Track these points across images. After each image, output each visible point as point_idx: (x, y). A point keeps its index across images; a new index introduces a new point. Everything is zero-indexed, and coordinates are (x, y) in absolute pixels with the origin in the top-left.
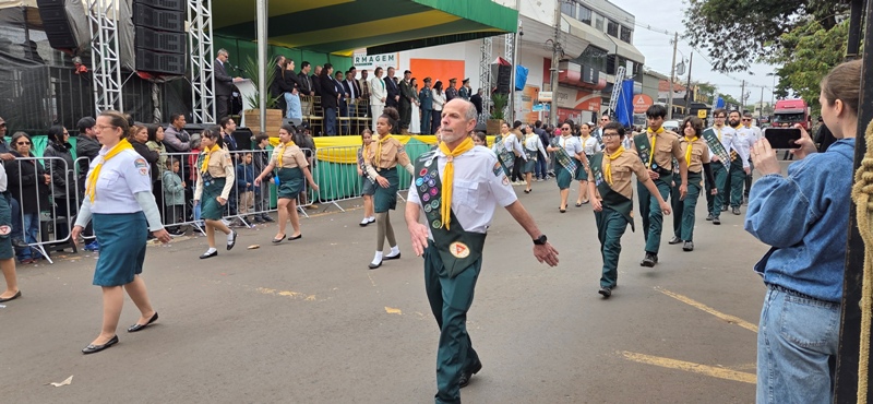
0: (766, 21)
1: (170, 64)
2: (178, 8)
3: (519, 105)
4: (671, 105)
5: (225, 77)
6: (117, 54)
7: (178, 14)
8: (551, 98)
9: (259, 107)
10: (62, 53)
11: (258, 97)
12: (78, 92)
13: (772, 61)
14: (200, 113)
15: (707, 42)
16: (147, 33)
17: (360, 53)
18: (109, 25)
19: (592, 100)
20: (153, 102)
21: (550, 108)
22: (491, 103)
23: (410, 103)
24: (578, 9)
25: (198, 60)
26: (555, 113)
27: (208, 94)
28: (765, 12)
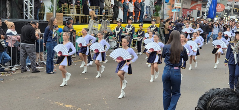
4: (233, 8)
8: (180, 7)
9: (53, 12)
14: (27, 14)
19: (197, 5)
20: (6, 8)
22: (154, 9)
23: (118, 8)
26: (181, 11)
27: (30, 5)
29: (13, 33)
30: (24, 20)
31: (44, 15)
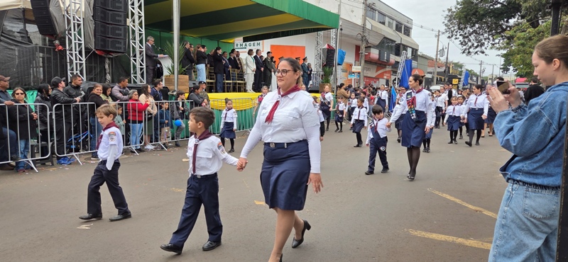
0: (495, 23)
1: (117, 45)
2: (122, 10)
3: (340, 76)
4: (436, 76)
5: (153, 54)
6: (82, 39)
7: (122, 14)
8: (360, 71)
9: (173, 73)
10: (47, 38)
11: (173, 67)
12: (57, 62)
13: (499, 49)
14: (136, 77)
15: (458, 36)
16: (102, 26)
17: (239, 41)
18: (78, 20)
19: (386, 72)
20: (105, 70)
21: (360, 76)
22: (322, 73)
23: (271, 72)
24: (377, 15)
25: (135, 43)
26: (362, 80)
27: (141, 65)
28: (495, 17)
30: (132, 85)
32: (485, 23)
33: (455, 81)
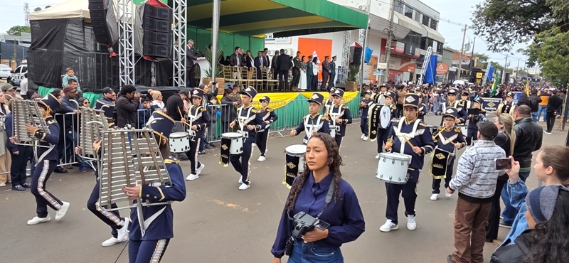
1: (162, 51)
2: (168, 19)
4: (460, 69)
5: (192, 57)
6: (133, 46)
7: (168, 22)
8: (386, 67)
9: (211, 76)
11: (211, 71)
14: (177, 79)
15: (485, 32)
16: (150, 34)
17: (269, 36)
18: (129, 29)
19: (410, 65)
20: (151, 73)
21: (385, 72)
22: (349, 70)
25: (177, 48)
26: (387, 74)
27: (182, 68)
28: (525, 16)
29: (159, 105)
30: (173, 88)
31: (199, 80)
32: (514, 20)
33: (479, 75)
